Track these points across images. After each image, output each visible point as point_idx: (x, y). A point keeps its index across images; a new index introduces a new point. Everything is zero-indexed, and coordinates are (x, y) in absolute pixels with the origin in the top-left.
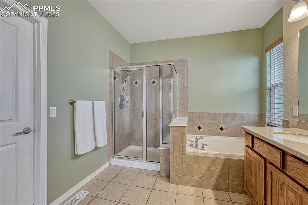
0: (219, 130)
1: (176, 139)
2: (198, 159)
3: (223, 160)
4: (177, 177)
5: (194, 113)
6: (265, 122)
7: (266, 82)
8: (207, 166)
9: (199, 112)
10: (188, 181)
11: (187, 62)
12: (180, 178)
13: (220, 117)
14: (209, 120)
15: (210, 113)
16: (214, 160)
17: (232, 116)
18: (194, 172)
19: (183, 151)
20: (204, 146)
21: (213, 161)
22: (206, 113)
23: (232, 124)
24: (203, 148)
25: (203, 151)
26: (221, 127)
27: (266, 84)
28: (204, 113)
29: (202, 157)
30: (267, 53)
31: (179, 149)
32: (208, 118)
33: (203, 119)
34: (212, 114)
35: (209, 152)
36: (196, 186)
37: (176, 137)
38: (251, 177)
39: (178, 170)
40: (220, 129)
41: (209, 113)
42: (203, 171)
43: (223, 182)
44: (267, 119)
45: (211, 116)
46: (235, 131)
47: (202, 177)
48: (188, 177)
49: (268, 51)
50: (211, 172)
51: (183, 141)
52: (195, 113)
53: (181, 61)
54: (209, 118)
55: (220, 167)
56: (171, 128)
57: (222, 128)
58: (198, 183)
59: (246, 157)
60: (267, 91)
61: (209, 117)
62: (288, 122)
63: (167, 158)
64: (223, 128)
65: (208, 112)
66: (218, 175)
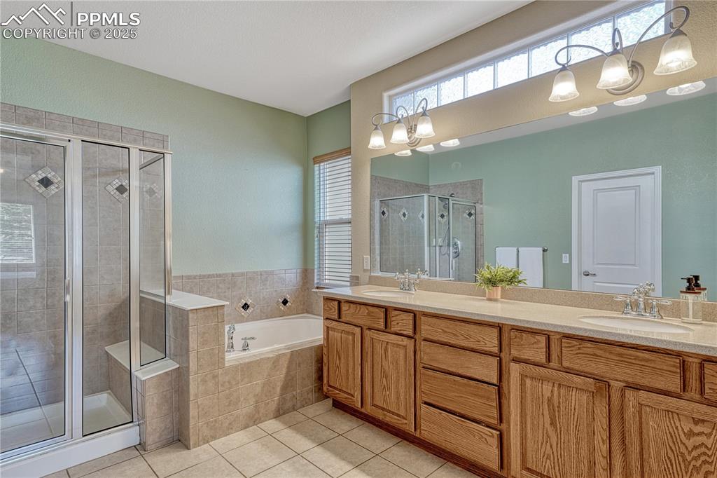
0: (242, 309)
1: (202, 337)
2: (247, 369)
3: (289, 356)
4: (205, 425)
5: (186, 276)
6: (313, 285)
7: (314, 214)
8: (265, 377)
9: (198, 274)
10: (230, 424)
11: (165, 143)
12: (214, 425)
13: (242, 282)
14: (220, 290)
15: (223, 274)
16: (276, 361)
17: (264, 277)
18: (242, 399)
19: (220, 360)
20: (248, 341)
21: (273, 363)
22: (213, 275)
23: (263, 294)
24: (245, 348)
25: (247, 352)
26: (245, 302)
27: (314, 218)
28: (209, 276)
29: (256, 362)
30: (316, 165)
31: (211, 358)
32: (218, 287)
33: (208, 289)
34: (226, 275)
35: (258, 351)
36: (246, 427)
37: (204, 333)
38: (338, 362)
39: (209, 408)
40: (243, 307)
41: (220, 275)
42: (258, 389)
43: (288, 396)
44: (316, 277)
45: (225, 280)
46: (268, 306)
47: (257, 402)
48: (231, 415)
49: (317, 163)
50: (271, 385)
51: (220, 339)
52: (188, 277)
53: (148, 135)
54: (220, 285)
55: (284, 371)
56: (191, 315)
57: (246, 304)
58: (249, 417)
59: (327, 338)
60: (316, 231)
61: (220, 283)
62: (357, 278)
63: (165, 396)
64: (249, 303)
65: (218, 273)
66: (282, 386)
